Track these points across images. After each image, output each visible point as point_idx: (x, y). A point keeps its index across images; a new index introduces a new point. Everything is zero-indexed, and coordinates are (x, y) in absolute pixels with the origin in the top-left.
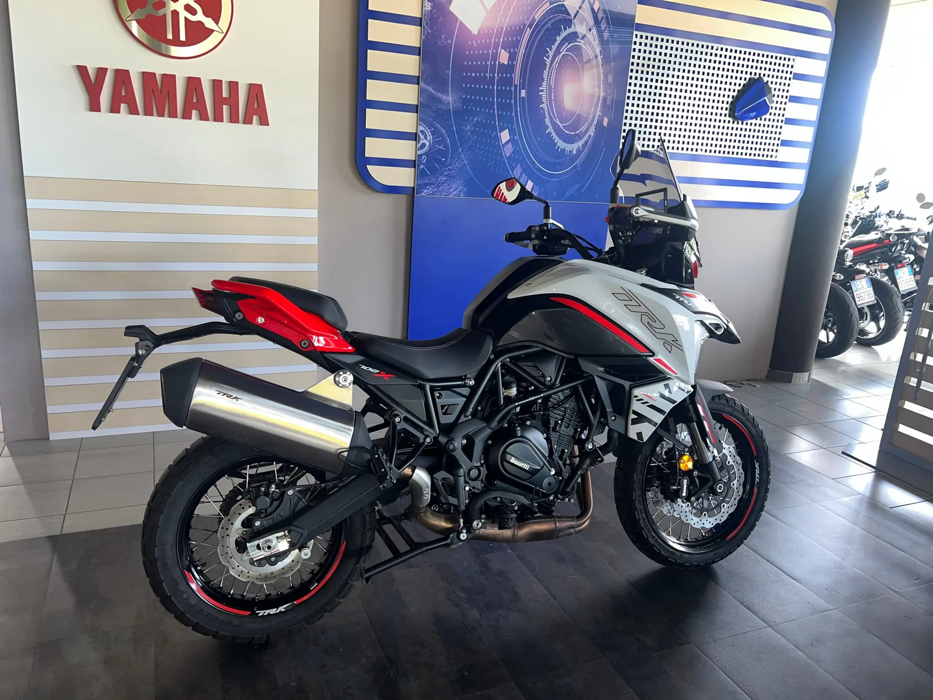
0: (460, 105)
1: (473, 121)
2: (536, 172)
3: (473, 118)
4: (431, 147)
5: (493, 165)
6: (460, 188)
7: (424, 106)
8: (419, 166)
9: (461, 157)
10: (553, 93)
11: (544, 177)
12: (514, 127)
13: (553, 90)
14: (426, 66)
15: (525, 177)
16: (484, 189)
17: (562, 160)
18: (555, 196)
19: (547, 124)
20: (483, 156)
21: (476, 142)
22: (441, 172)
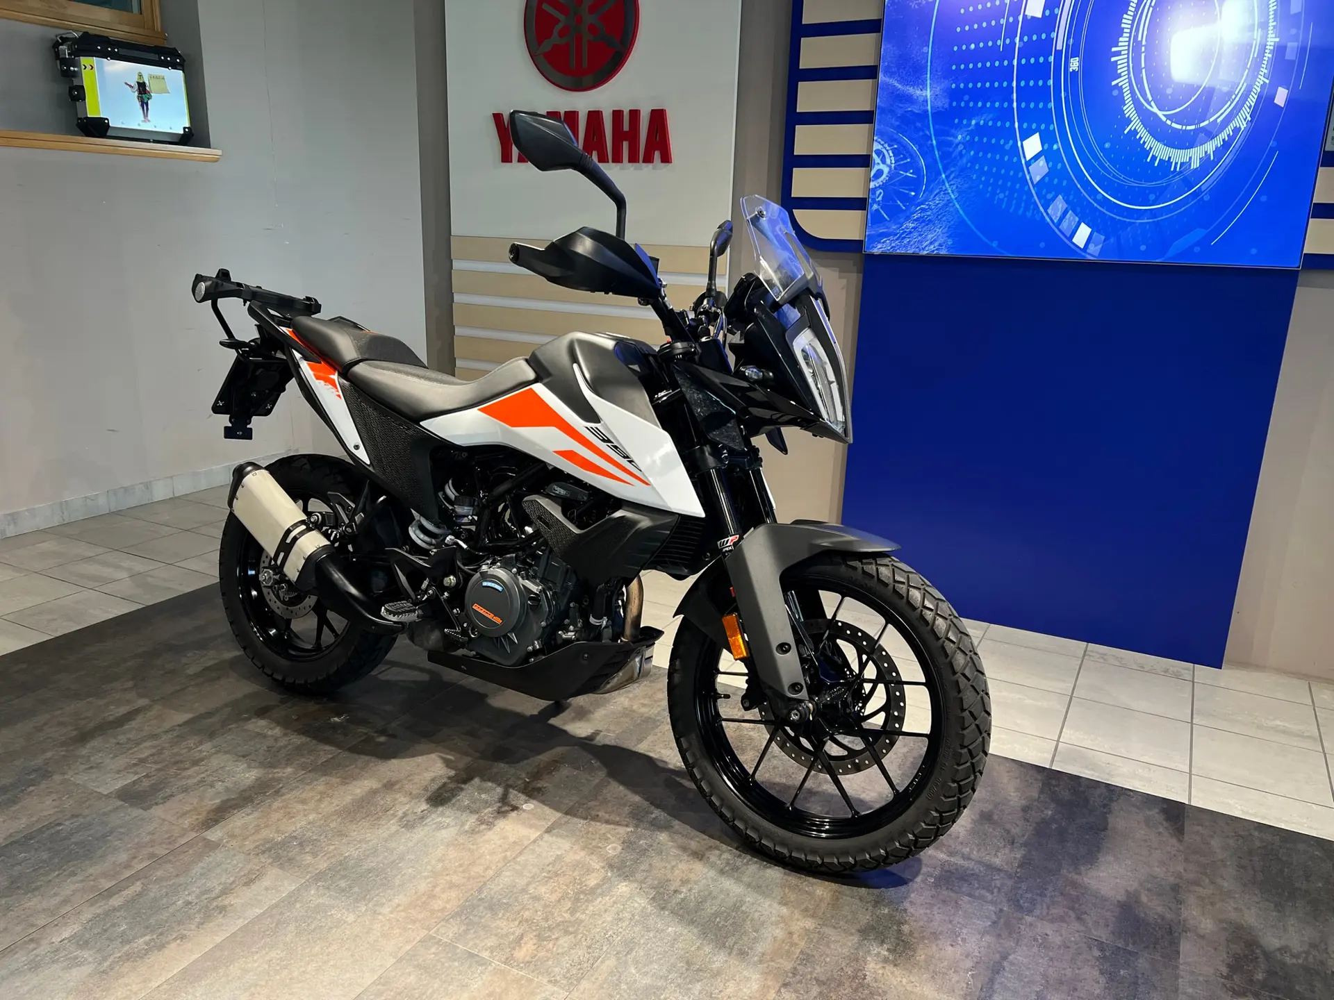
0: (948, 100)
1: (969, 125)
2: (1098, 207)
3: (970, 120)
4: (891, 176)
5: (1006, 199)
6: (941, 240)
7: (883, 111)
8: (872, 206)
9: (944, 188)
10: (1143, 55)
11: (1118, 218)
12: (1051, 128)
13: (1143, 49)
14: (889, 46)
15: (1074, 219)
16: (985, 239)
17: (1163, 182)
18: (1142, 254)
19: (1127, 116)
20: (987, 183)
21: (974, 160)
22: (908, 214)
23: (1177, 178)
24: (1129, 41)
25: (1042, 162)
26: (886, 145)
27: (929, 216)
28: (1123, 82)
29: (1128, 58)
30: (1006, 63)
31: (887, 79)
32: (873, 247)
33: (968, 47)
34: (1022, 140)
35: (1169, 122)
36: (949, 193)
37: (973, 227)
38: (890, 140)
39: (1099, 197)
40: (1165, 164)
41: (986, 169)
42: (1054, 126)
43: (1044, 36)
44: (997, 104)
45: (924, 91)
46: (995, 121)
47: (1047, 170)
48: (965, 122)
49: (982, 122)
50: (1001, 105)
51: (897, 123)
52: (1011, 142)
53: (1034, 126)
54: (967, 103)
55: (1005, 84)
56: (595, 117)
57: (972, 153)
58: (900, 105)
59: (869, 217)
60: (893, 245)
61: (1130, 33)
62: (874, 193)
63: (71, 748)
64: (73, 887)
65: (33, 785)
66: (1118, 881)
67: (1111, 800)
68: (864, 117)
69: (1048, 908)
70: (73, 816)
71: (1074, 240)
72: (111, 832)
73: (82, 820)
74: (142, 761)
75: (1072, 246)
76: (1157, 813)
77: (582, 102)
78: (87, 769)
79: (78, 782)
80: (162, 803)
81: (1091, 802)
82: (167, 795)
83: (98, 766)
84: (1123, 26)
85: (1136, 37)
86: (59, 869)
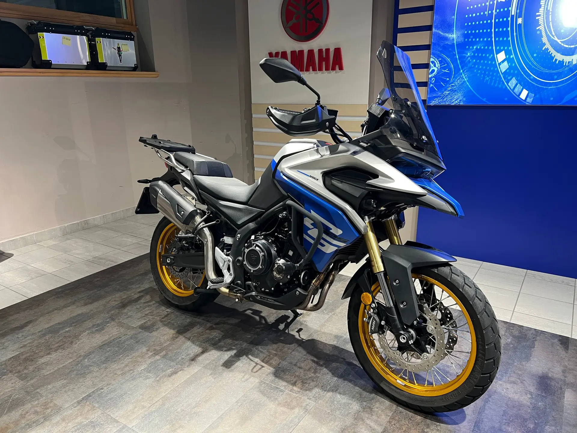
0: (463, 38)
1: (473, 48)
2: (531, 82)
3: (473, 47)
4: (438, 72)
5: (489, 80)
6: (461, 98)
7: (435, 44)
8: (430, 85)
9: (462, 76)
10: (550, 16)
11: (540, 86)
12: (510, 48)
13: (550, 13)
14: (437, 16)
15: (520, 87)
16: (481, 98)
17: (560, 70)
18: (551, 101)
19: (544, 42)
20: (481, 73)
21: (475, 64)
22: (446, 88)
23: (567, 69)
24: (544, 10)
25: (506, 63)
26: (436, 59)
27: (455, 88)
28: (541, 27)
29: (544, 17)
30: (489, 21)
31: (436, 31)
32: (431, 102)
33: (472, 15)
34: (497, 54)
35: (562, 44)
36: (464, 78)
37: (475, 93)
38: (438, 57)
39: (531, 77)
40: (561, 62)
41: (480, 67)
42: (511, 48)
43: (506, 9)
44: (485, 39)
45: (453, 36)
46: (484, 47)
47: (508, 67)
48: (471, 47)
49: (479, 47)
50: (487, 39)
51: (441, 49)
52: (492, 55)
53: (502, 48)
54: (472, 39)
55: (489, 30)
56: (311, 52)
57: (474, 61)
58: (442, 41)
59: (429, 89)
60: (439, 101)
61: (545, 7)
62: (431, 80)
63: (120, 310)
64: (128, 361)
65: (109, 323)
66: (539, 368)
67: (537, 336)
68: (427, 47)
69: (508, 378)
70: (125, 335)
71: (521, 96)
72: (139, 341)
73: (128, 336)
74: (146, 315)
75: (520, 99)
76: (558, 341)
77: (305, 46)
78: (127, 318)
79: (125, 322)
80: (156, 331)
81: (528, 337)
82: (157, 328)
83: (130, 317)
84: (541, 4)
85: (547, 8)
86: (122, 354)
